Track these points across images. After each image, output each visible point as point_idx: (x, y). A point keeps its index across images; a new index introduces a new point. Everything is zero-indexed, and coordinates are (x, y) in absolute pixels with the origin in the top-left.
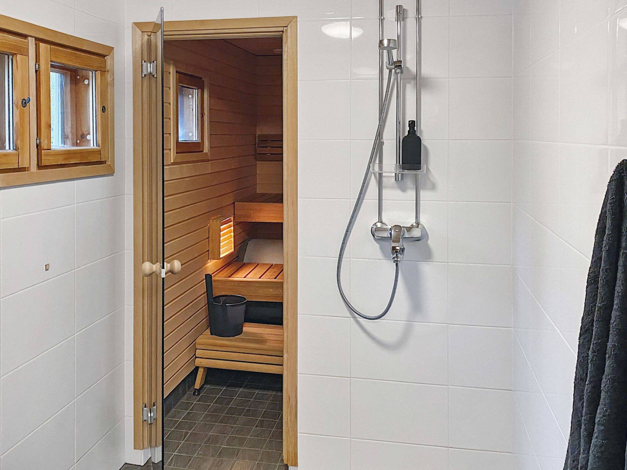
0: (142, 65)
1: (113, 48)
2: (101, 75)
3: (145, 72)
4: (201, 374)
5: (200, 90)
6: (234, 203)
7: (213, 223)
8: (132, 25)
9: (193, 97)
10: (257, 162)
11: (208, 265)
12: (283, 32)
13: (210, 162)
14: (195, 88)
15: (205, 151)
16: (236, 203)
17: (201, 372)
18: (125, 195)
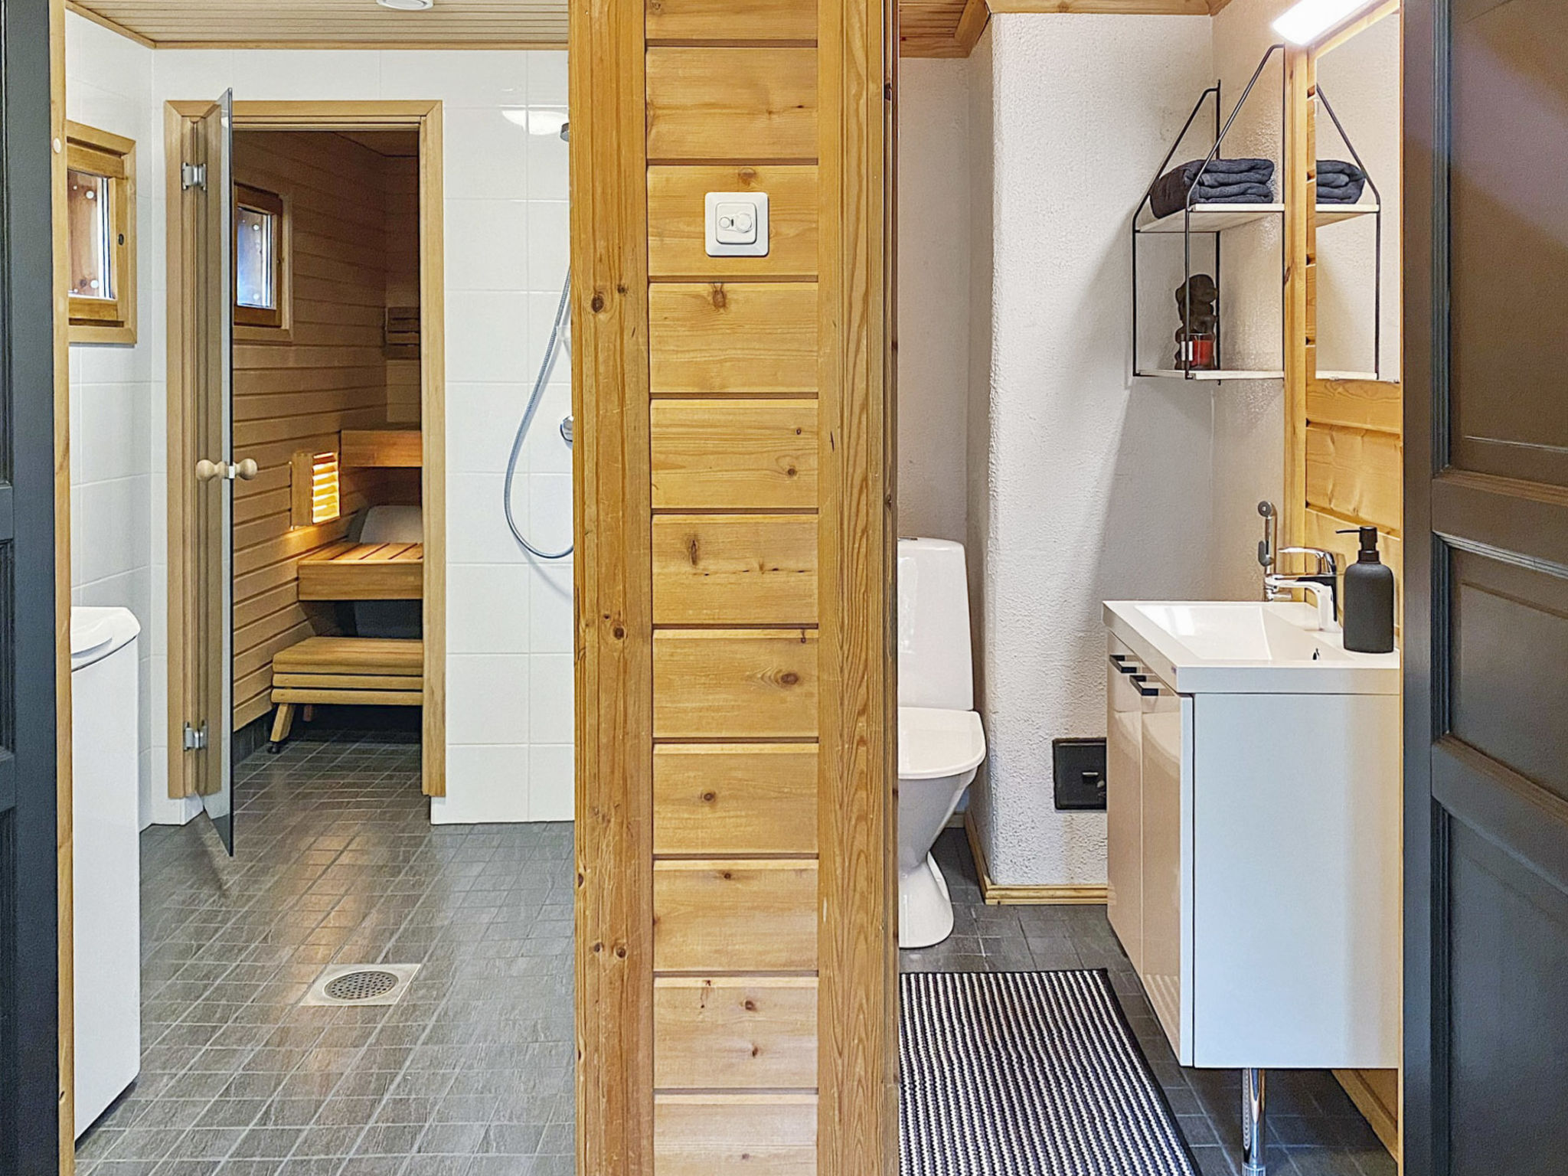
0: (182, 171)
1: (134, 142)
2: (117, 184)
3: (187, 182)
4: (283, 716)
5: (275, 217)
6: (340, 432)
7: (299, 459)
8: (165, 108)
9: (261, 229)
10: (389, 361)
11: (290, 536)
12: (419, 123)
13: (293, 348)
14: (266, 212)
15: (283, 327)
16: (343, 432)
17: (282, 712)
18: (150, 382)
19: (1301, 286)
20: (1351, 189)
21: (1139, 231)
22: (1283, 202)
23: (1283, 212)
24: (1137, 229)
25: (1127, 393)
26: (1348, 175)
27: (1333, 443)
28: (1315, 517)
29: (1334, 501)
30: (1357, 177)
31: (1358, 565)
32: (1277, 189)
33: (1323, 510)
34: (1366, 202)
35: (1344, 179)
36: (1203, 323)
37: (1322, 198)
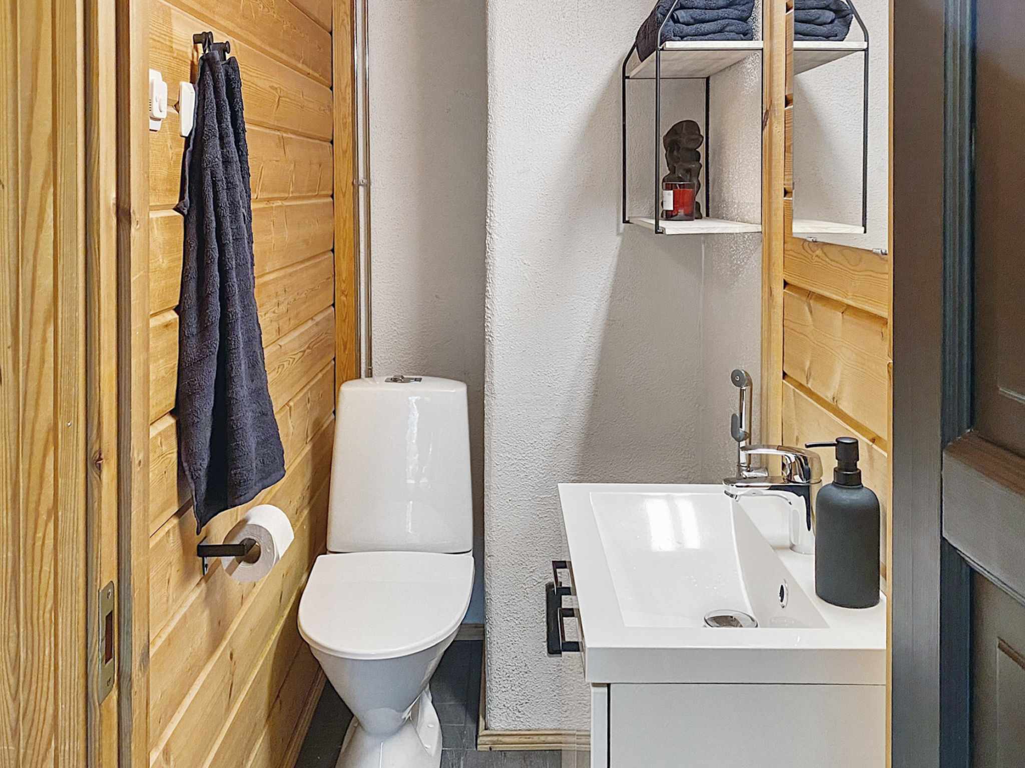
19: (778, 129)
20: (838, 26)
21: (628, 77)
22: (763, 40)
23: (762, 49)
24: (626, 75)
25: (619, 239)
26: (835, 11)
27: (811, 312)
28: (792, 391)
29: (811, 381)
30: (844, 13)
31: (834, 488)
32: (757, 25)
33: (800, 386)
34: (853, 40)
35: (830, 15)
36: (688, 171)
37: (801, 35)
